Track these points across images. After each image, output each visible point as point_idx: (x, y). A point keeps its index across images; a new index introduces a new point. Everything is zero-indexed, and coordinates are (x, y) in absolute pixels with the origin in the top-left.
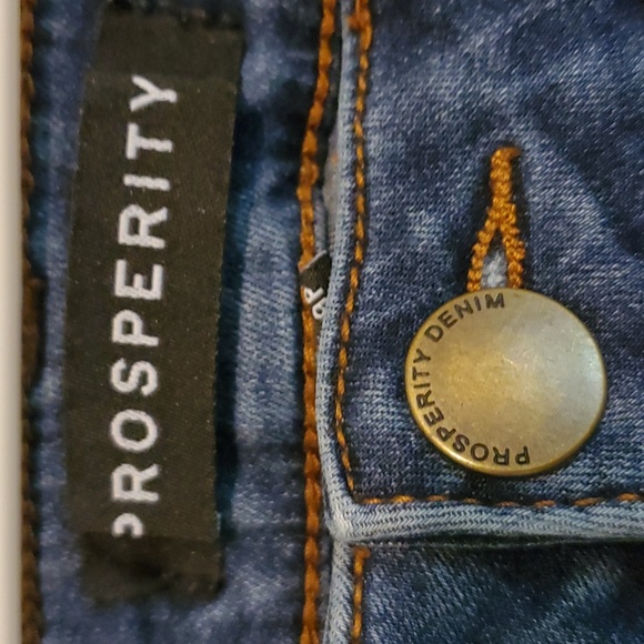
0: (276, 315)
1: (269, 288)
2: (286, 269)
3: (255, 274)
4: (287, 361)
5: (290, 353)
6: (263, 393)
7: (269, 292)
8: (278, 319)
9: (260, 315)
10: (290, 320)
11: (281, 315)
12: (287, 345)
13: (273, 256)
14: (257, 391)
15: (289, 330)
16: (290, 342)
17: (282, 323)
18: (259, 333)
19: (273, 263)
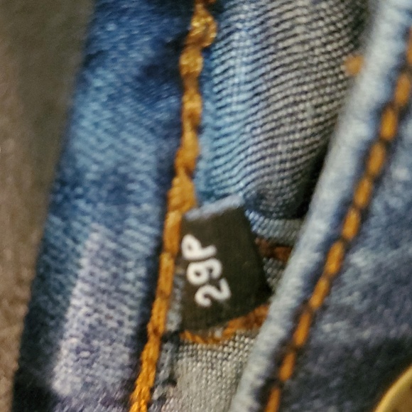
0: (123, 264)
1: (118, 226)
2: (149, 201)
3: (101, 206)
4: (127, 323)
5: (135, 313)
6: (86, 354)
7: (119, 232)
8: (126, 270)
9: (100, 262)
10: (142, 271)
11: (130, 264)
12: (131, 302)
13: (132, 181)
14: (78, 351)
15: (139, 284)
16: (137, 299)
17: (130, 276)
18: (93, 285)
19: (131, 192)
